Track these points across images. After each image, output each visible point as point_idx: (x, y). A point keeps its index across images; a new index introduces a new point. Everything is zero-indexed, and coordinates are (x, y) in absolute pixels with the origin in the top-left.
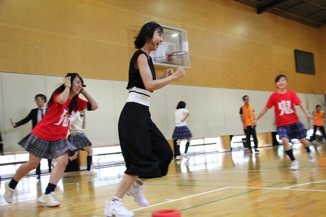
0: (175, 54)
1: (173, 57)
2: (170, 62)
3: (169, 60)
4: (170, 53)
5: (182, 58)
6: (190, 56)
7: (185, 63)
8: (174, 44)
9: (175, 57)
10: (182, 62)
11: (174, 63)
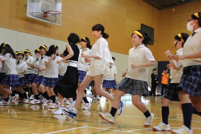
0: (50, 12)
1: (48, 14)
2: (45, 18)
3: (44, 16)
4: (46, 11)
5: (56, 17)
6: (62, 16)
7: (57, 21)
8: (50, 4)
9: (50, 15)
10: (55, 20)
11: (48, 19)
